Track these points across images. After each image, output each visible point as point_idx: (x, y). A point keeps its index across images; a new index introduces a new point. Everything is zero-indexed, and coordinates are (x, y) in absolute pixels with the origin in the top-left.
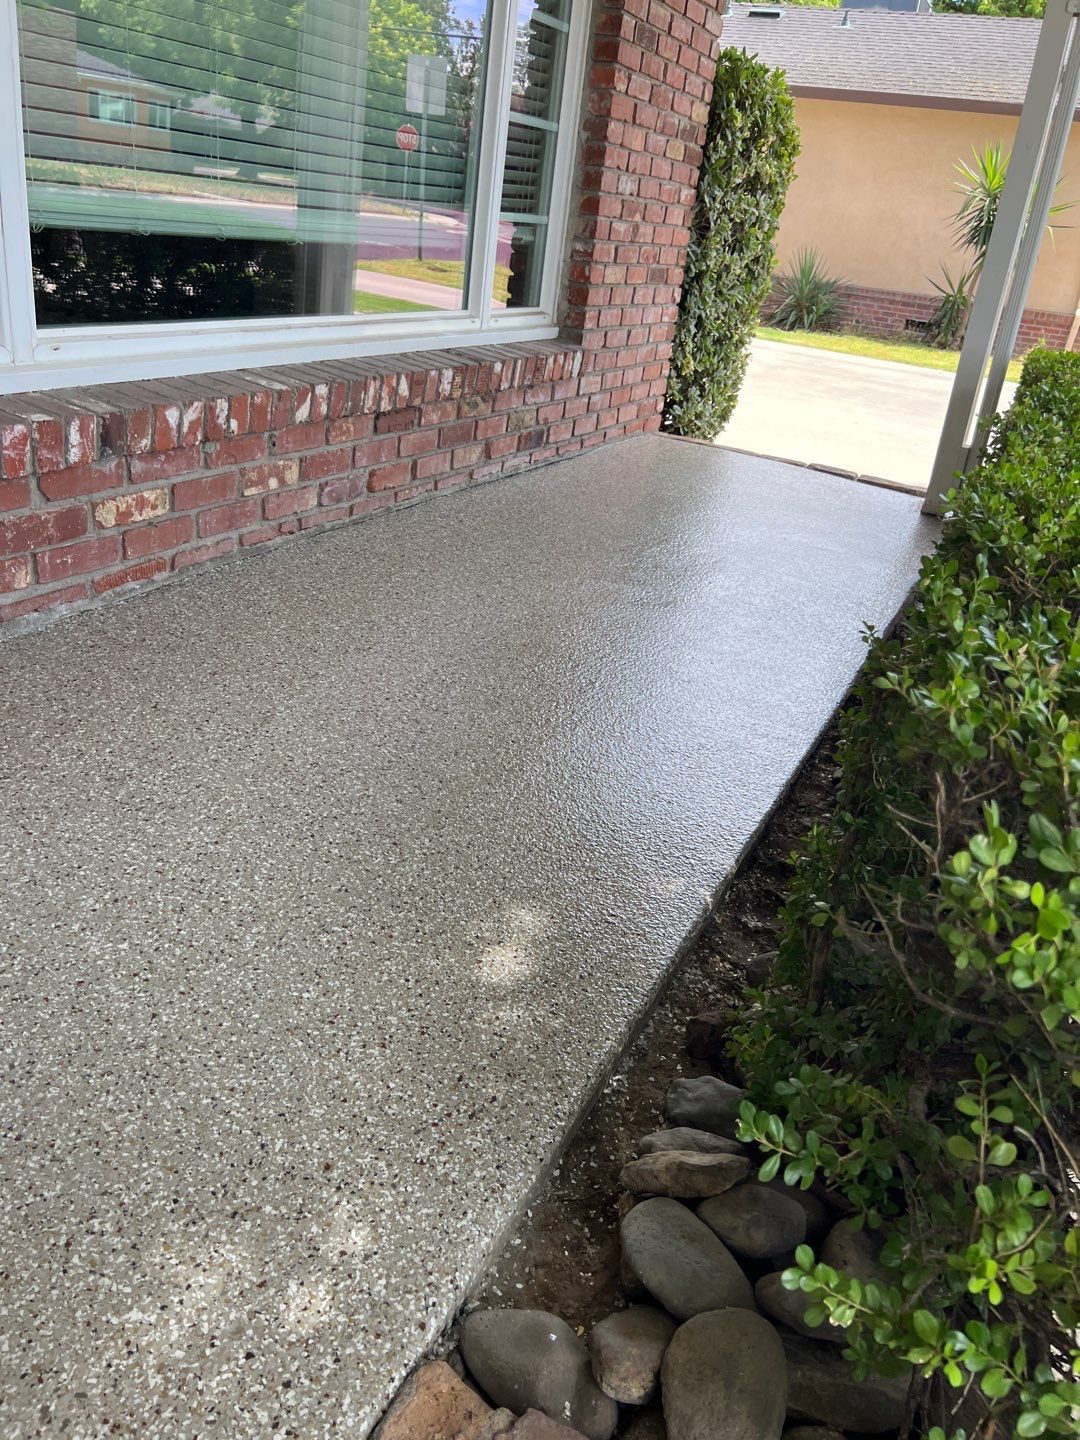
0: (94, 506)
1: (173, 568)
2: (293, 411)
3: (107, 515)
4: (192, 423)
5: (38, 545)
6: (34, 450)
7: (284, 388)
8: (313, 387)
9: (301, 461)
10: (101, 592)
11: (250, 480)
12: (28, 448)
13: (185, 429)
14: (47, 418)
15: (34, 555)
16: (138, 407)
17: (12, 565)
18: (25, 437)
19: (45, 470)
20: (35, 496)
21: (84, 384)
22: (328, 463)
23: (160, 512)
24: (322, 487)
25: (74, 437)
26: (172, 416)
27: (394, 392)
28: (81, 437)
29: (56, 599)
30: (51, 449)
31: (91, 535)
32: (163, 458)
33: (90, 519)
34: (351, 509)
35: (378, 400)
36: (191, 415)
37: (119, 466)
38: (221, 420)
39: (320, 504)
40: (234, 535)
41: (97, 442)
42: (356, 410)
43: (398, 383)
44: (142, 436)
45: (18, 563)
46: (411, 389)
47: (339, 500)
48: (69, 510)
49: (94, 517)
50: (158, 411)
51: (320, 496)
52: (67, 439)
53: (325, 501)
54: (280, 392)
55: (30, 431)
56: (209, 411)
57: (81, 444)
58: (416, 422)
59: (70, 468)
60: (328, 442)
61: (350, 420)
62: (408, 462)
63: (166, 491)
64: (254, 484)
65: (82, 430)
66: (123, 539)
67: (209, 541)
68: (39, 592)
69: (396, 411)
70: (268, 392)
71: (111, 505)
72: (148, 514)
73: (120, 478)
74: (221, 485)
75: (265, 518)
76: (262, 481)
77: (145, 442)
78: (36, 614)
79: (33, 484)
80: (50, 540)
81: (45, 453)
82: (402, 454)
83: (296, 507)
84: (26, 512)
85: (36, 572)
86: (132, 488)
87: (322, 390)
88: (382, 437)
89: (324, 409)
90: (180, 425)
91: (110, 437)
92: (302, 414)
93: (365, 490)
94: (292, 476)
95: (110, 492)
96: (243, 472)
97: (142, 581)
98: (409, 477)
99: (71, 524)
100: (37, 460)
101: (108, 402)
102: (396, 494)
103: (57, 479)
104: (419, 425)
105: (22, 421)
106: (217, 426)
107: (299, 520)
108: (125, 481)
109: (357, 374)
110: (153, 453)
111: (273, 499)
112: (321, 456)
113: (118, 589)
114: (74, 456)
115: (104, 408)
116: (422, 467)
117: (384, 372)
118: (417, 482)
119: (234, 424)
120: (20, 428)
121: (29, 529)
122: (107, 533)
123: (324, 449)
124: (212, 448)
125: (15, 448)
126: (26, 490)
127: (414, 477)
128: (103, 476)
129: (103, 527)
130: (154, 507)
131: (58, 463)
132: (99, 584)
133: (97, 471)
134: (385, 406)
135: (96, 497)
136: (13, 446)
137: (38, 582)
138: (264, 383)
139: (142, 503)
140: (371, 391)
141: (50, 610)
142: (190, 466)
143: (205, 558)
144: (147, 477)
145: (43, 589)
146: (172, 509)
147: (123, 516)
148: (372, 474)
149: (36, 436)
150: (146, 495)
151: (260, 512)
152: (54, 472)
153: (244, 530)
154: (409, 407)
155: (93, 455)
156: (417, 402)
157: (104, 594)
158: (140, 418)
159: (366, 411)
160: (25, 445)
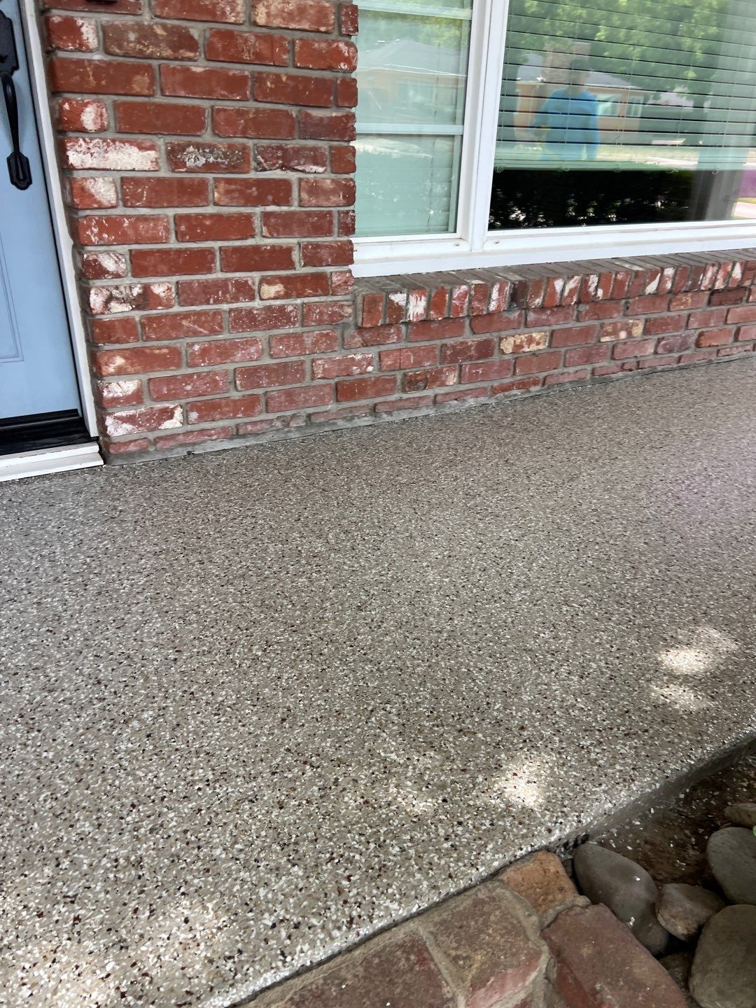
0: (501, 339)
1: (544, 385)
2: (645, 285)
3: (508, 346)
4: (571, 290)
5: (464, 360)
6: (470, 302)
7: (640, 269)
8: (663, 270)
9: (646, 321)
10: (496, 394)
11: (606, 331)
12: (467, 300)
13: (566, 294)
14: (481, 282)
15: (461, 366)
16: (537, 278)
17: (447, 370)
18: (466, 293)
19: (475, 314)
20: (467, 330)
21: (509, 264)
22: (668, 324)
23: (541, 347)
24: (659, 341)
25: (495, 295)
26: (558, 284)
27: (729, 275)
28: (499, 295)
29: (468, 394)
30: (480, 301)
31: (496, 358)
32: (549, 312)
33: (497, 347)
34: (680, 358)
35: (714, 281)
36: (572, 284)
37: (520, 315)
38: (592, 289)
39: (656, 353)
40: (589, 367)
41: (508, 298)
42: (694, 288)
43: (733, 269)
44: (537, 296)
45: (451, 370)
46: (743, 273)
47: (671, 351)
48: (485, 341)
49: (499, 346)
50: (550, 281)
51: (657, 346)
52: (490, 296)
53: (660, 350)
54: (637, 273)
55: (470, 289)
56: (584, 283)
57: (498, 299)
58: (745, 298)
59: (490, 314)
60: (669, 310)
61: (689, 294)
62: (734, 328)
63: (548, 334)
64: (608, 334)
65: (500, 291)
66: (515, 363)
67: (571, 370)
68: (460, 389)
69: (727, 290)
70: (628, 272)
71: (511, 340)
72: (533, 347)
73: (519, 323)
74: (586, 332)
75: (613, 359)
76: (615, 332)
77: (538, 301)
78: (456, 402)
79: (467, 322)
80: (471, 358)
81: (476, 304)
82: (728, 322)
83: (637, 353)
84: (460, 339)
85: (460, 377)
86: (527, 330)
87: (669, 272)
88: (714, 308)
89: (669, 285)
90: (563, 291)
91: (517, 296)
92: (652, 288)
93: (693, 346)
94: (638, 331)
95: (512, 332)
96: (602, 326)
97: (522, 390)
98: (731, 339)
99: (485, 349)
100: (471, 308)
101: (520, 275)
102: (718, 351)
103: (481, 320)
104: (747, 301)
105: (466, 284)
106: (588, 293)
107: (638, 362)
108: (522, 325)
109: (700, 262)
110: (542, 308)
111: (620, 346)
112: (662, 318)
113: (507, 393)
114: (493, 306)
115: (517, 278)
116: (745, 332)
117: (722, 261)
118: (737, 344)
119: (600, 293)
120: (464, 288)
121: (461, 350)
122: (506, 357)
123: (665, 314)
124: (584, 308)
125: (459, 300)
126: (462, 326)
127: (736, 340)
128: (509, 321)
129: (504, 353)
130: (538, 344)
131: (482, 310)
132: (495, 389)
133: (506, 318)
134: (719, 285)
135: (503, 334)
136: (458, 298)
137: (460, 383)
138: (627, 266)
139: (530, 340)
140: (709, 274)
141: (464, 400)
142: (566, 318)
143: (566, 380)
144: (537, 324)
145: (463, 387)
146: (550, 346)
147: (518, 347)
148: (701, 335)
149: (473, 293)
150: (534, 335)
151: (609, 354)
152: (480, 316)
153: (597, 365)
154: (740, 287)
155: (504, 306)
156: (747, 283)
157: (497, 395)
158: (538, 285)
159: (703, 288)
160: (465, 298)
